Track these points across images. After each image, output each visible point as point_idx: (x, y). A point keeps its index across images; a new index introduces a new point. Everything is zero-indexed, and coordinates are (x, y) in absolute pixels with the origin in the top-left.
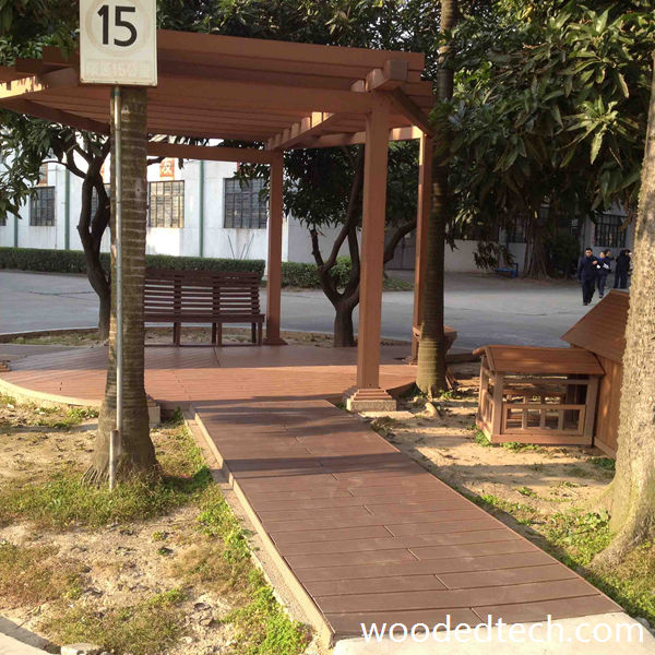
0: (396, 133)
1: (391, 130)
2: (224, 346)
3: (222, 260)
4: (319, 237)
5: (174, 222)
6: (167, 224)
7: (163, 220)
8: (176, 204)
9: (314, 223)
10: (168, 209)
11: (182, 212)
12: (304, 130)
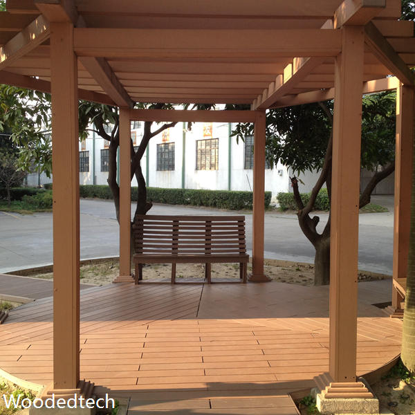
0: (372, 85)
1: (365, 83)
2: (212, 283)
3: (241, 193)
4: (299, 183)
5: (212, 166)
6: (208, 168)
7: (205, 165)
8: (213, 154)
9: (299, 170)
10: (208, 157)
11: (217, 159)
12: (278, 87)
